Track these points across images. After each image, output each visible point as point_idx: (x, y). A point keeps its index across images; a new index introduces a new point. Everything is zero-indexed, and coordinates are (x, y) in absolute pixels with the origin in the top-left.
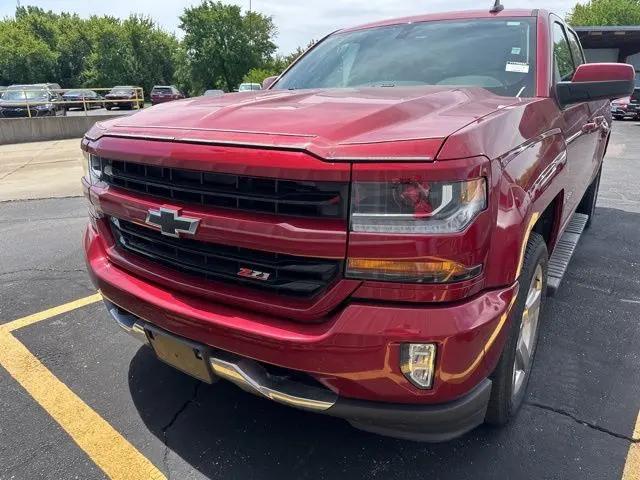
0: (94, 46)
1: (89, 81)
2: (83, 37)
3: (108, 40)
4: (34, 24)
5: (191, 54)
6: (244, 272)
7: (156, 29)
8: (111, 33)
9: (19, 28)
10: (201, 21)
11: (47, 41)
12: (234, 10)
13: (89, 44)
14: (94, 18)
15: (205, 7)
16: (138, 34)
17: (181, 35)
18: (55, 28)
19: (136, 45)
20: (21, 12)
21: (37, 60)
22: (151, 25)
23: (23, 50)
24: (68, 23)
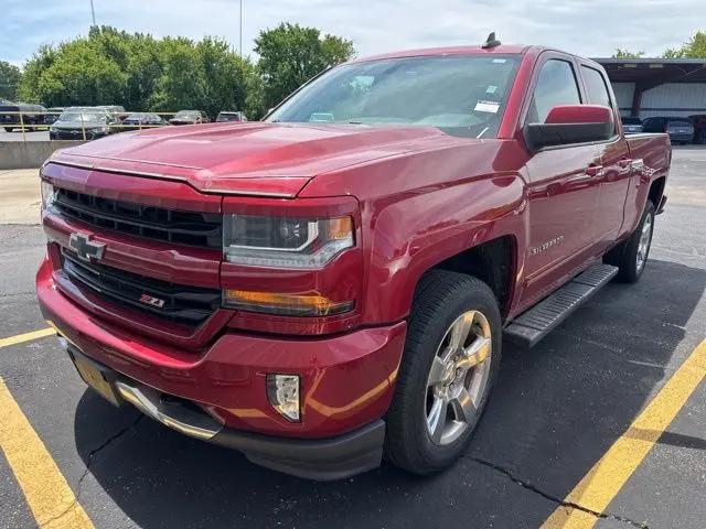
0: (165, 69)
1: (157, 105)
2: (155, 59)
3: (180, 63)
4: (106, 44)
5: (265, 79)
6: (144, 298)
7: (230, 51)
8: (183, 56)
9: (91, 48)
10: (277, 45)
11: (118, 63)
12: (313, 34)
13: (161, 66)
14: (167, 39)
15: (282, 29)
16: (212, 57)
17: (256, 59)
18: (127, 48)
19: (208, 68)
20: (94, 31)
21: (107, 81)
22: (225, 47)
23: (93, 71)
24: (141, 43)
